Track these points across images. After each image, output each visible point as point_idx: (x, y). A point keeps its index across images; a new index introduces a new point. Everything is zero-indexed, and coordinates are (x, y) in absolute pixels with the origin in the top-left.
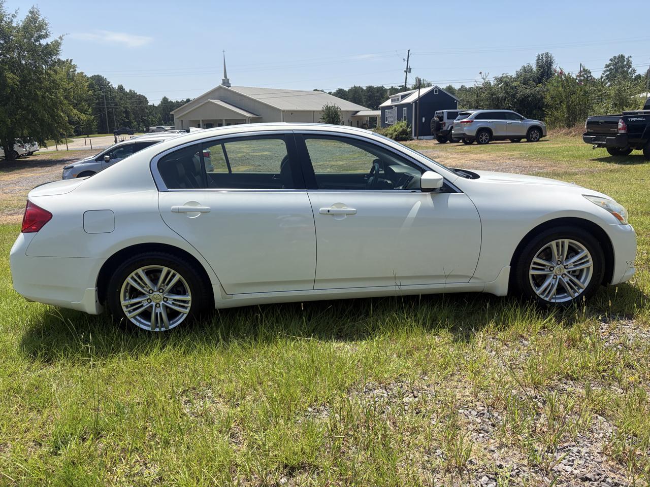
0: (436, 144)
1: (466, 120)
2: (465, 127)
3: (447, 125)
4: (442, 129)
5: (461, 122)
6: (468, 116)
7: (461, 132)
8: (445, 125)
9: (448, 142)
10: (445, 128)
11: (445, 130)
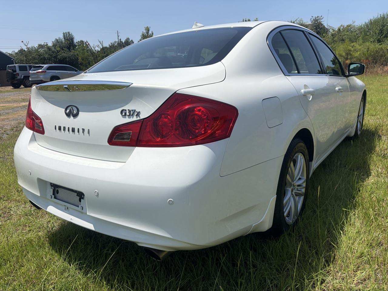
0: (12, 89)
1: (40, 71)
2: (41, 75)
3: (20, 75)
4: (17, 78)
5: (37, 72)
6: (41, 68)
7: (39, 79)
8: (19, 75)
9: (22, 86)
10: (19, 77)
11: (19, 79)
